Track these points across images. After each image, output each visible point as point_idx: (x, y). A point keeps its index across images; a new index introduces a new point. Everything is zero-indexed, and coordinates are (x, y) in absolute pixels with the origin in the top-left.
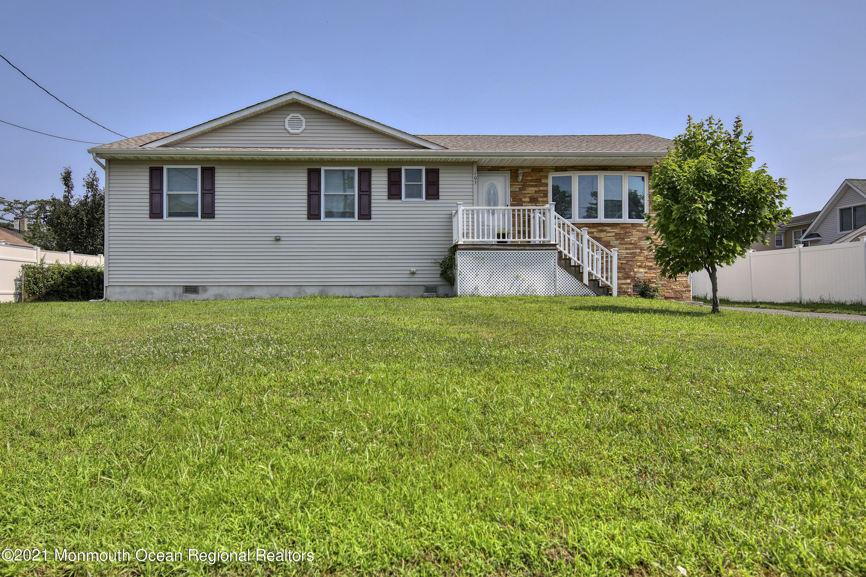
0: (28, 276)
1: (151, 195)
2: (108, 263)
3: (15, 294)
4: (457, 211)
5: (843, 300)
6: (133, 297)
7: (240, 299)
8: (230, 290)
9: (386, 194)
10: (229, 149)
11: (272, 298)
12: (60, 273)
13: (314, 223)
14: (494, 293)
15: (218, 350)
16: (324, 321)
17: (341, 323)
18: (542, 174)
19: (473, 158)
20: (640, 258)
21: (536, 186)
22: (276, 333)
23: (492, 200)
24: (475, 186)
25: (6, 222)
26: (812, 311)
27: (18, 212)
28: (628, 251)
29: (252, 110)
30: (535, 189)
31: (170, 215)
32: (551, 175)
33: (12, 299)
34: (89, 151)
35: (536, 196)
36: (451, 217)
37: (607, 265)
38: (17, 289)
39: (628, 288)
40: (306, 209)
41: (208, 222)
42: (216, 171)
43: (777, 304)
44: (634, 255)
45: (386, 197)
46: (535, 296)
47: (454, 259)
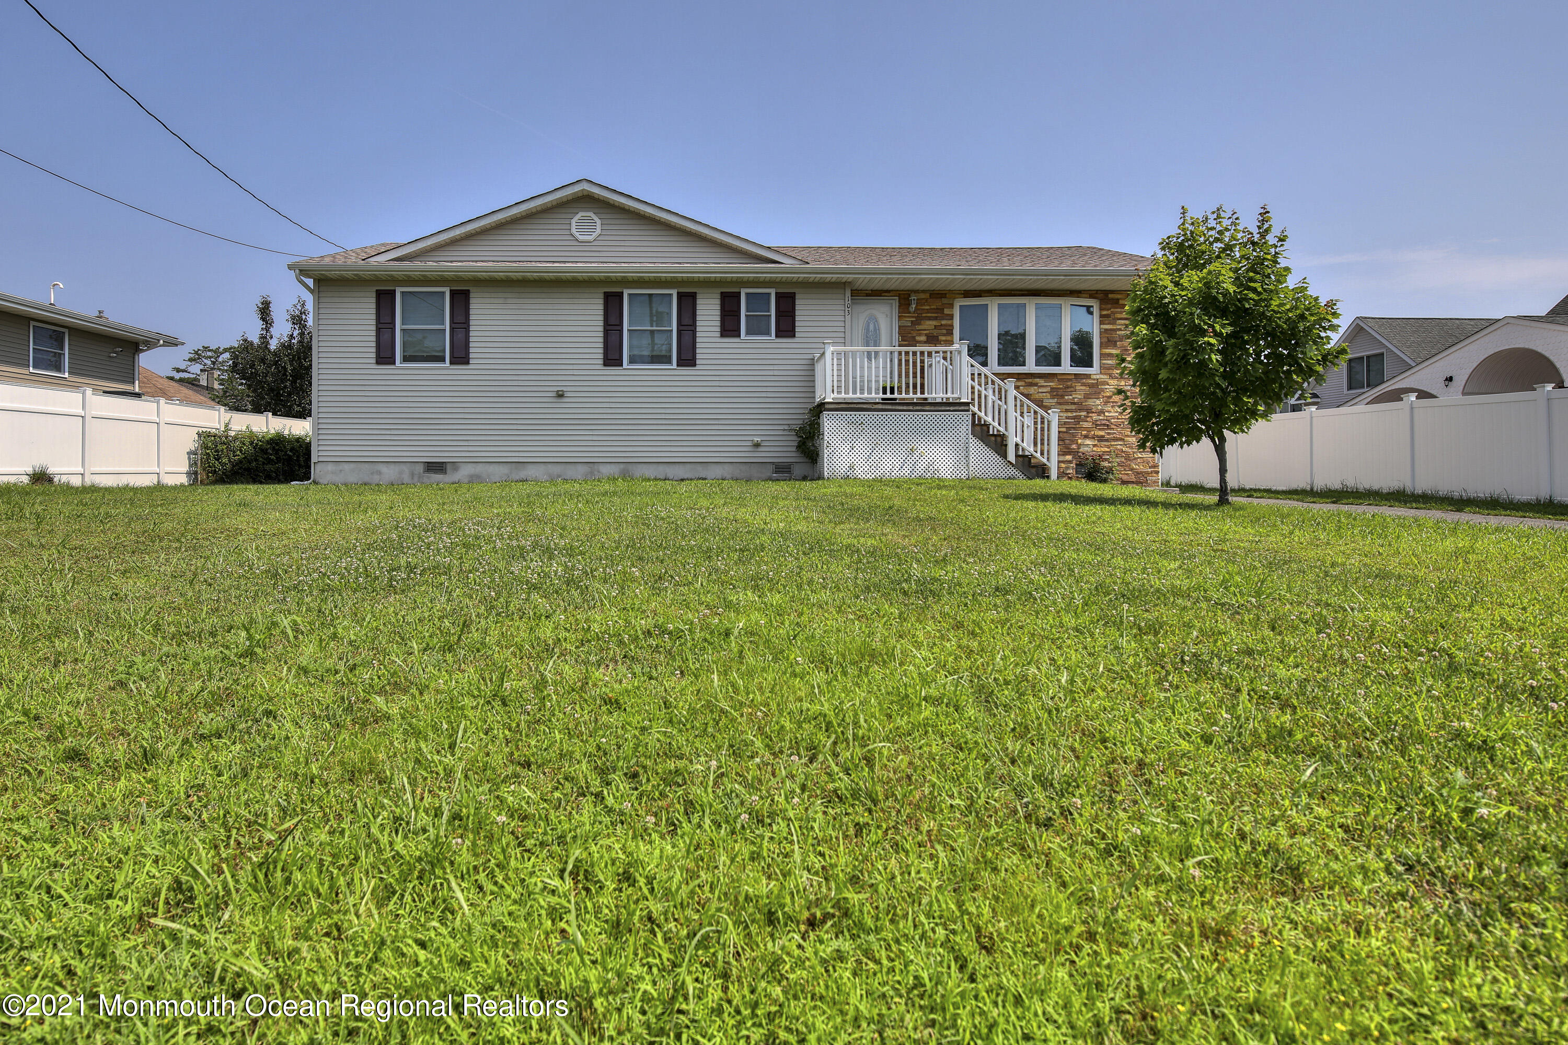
0: (207, 448)
1: (378, 330)
2: (317, 428)
3: (188, 474)
4: (823, 354)
5: (1376, 487)
6: (352, 479)
7: (507, 482)
8: (491, 468)
9: (718, 329)
10: (490, 264)
11: (552, 480)
12: (252, 443)
13: (613, 371)
14: (878, 474)
15: (466, 566)
16: (637, 517)
17: (663, 519)
18: (945, 301)
19: (845, 277)
20: (1085, 425)
21: (936, 318)
22: (561, 536)
23: (871, 338)
24: (848, 318)
25: (193, 376)
26: (1334, 502)
27: (208, 362)
28: (1070, 414)
29: (524, 207)
30: (934, 323)
31: (406, 359)
32: (959, 303)
33: (184, 480)
34: (290, 267)
35: (935, 333)
36: (812, 364)
37: (1042, 435)
38: (190, 466)
39: (1067, 468)
40: (601, 351)
41: (459, 369)
42: (472, 295)
43: (1277, 492)
44: (1078, 419)
45: (718, 334)
46: (939, 479)
47: (819, 424)
